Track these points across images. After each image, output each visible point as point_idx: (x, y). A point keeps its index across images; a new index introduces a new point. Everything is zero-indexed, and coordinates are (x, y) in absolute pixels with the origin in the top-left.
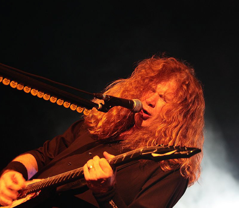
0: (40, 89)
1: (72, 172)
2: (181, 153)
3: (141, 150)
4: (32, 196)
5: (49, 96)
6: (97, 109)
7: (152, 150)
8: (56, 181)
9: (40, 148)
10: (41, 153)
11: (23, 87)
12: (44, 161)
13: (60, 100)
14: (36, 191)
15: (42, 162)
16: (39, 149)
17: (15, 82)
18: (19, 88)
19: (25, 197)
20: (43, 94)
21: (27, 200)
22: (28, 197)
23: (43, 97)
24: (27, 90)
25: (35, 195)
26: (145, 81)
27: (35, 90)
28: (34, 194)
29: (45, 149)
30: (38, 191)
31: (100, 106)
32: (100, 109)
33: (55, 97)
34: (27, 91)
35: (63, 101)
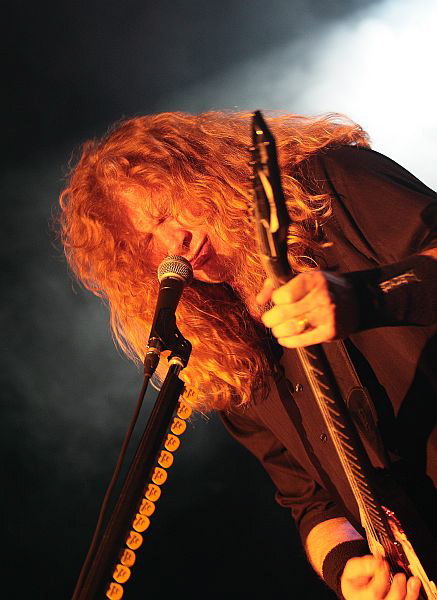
0: (134, 509)
1: (332, 430)
2: (264, 159)
3: (267, 258)
4: (396, 528)
5: (150, 486)
6: (182, 369)
7: (264, 231)
8: (357, 469)
9: (293, 515)
10: (305, 512)
11: (127, 550)
12: (325, 504)
13: (160, 459)
14: (385, 518)
15: (327, 508)
16: (296, 517)
17: (115, 569)
18: (132, 561)
19: (401, 545)
20: (144, 501)
21: (405, 539)
22: (401, 537)
23: (154, 503)
24: (135, 542)
25: (394, 521)
26: (126, 260)
27: (135, 522)
28: (390, 522)
29: (296, 503)
30: (383, 514)
31: (174, 361)
32: (182, 361)
33: (154, 472)
34: (137, 540)
35: (163, 452)
